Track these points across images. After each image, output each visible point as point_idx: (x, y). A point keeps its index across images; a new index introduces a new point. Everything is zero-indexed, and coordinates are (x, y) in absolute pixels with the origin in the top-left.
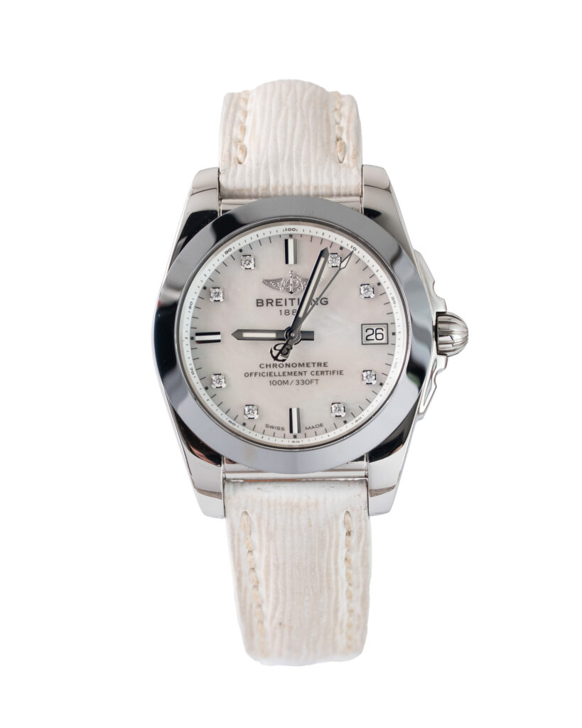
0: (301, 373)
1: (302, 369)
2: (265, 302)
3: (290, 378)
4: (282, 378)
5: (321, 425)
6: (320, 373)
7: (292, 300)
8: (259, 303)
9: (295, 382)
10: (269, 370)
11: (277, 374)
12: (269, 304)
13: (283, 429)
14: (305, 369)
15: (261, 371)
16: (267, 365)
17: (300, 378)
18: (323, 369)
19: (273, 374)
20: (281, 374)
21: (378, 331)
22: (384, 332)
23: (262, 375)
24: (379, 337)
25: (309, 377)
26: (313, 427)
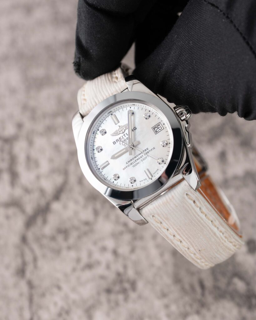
0: (141, 157)
1: (141, 155)
2: (116, 142)
3: (138, 161)
4: (136, 163)
5: (158, 170)
6: (147, 153)
7: (124, 135)
8: (114, 143)
9: (141, 161)
10: (130, 163)
11: (133, 162)
12: (118, 141)
13: (146, 179)
14: (142, 154)
15: (128, 165)
16: (129, 162)
17: (142, 159)
18: (147, 151)
19: (132, 163)
20: (135, 161)
21: (159, 127)
22: (161, 126)
23: (129, 166)
24: (160, 128)
25: (144, 156)
26: (156, 172)
